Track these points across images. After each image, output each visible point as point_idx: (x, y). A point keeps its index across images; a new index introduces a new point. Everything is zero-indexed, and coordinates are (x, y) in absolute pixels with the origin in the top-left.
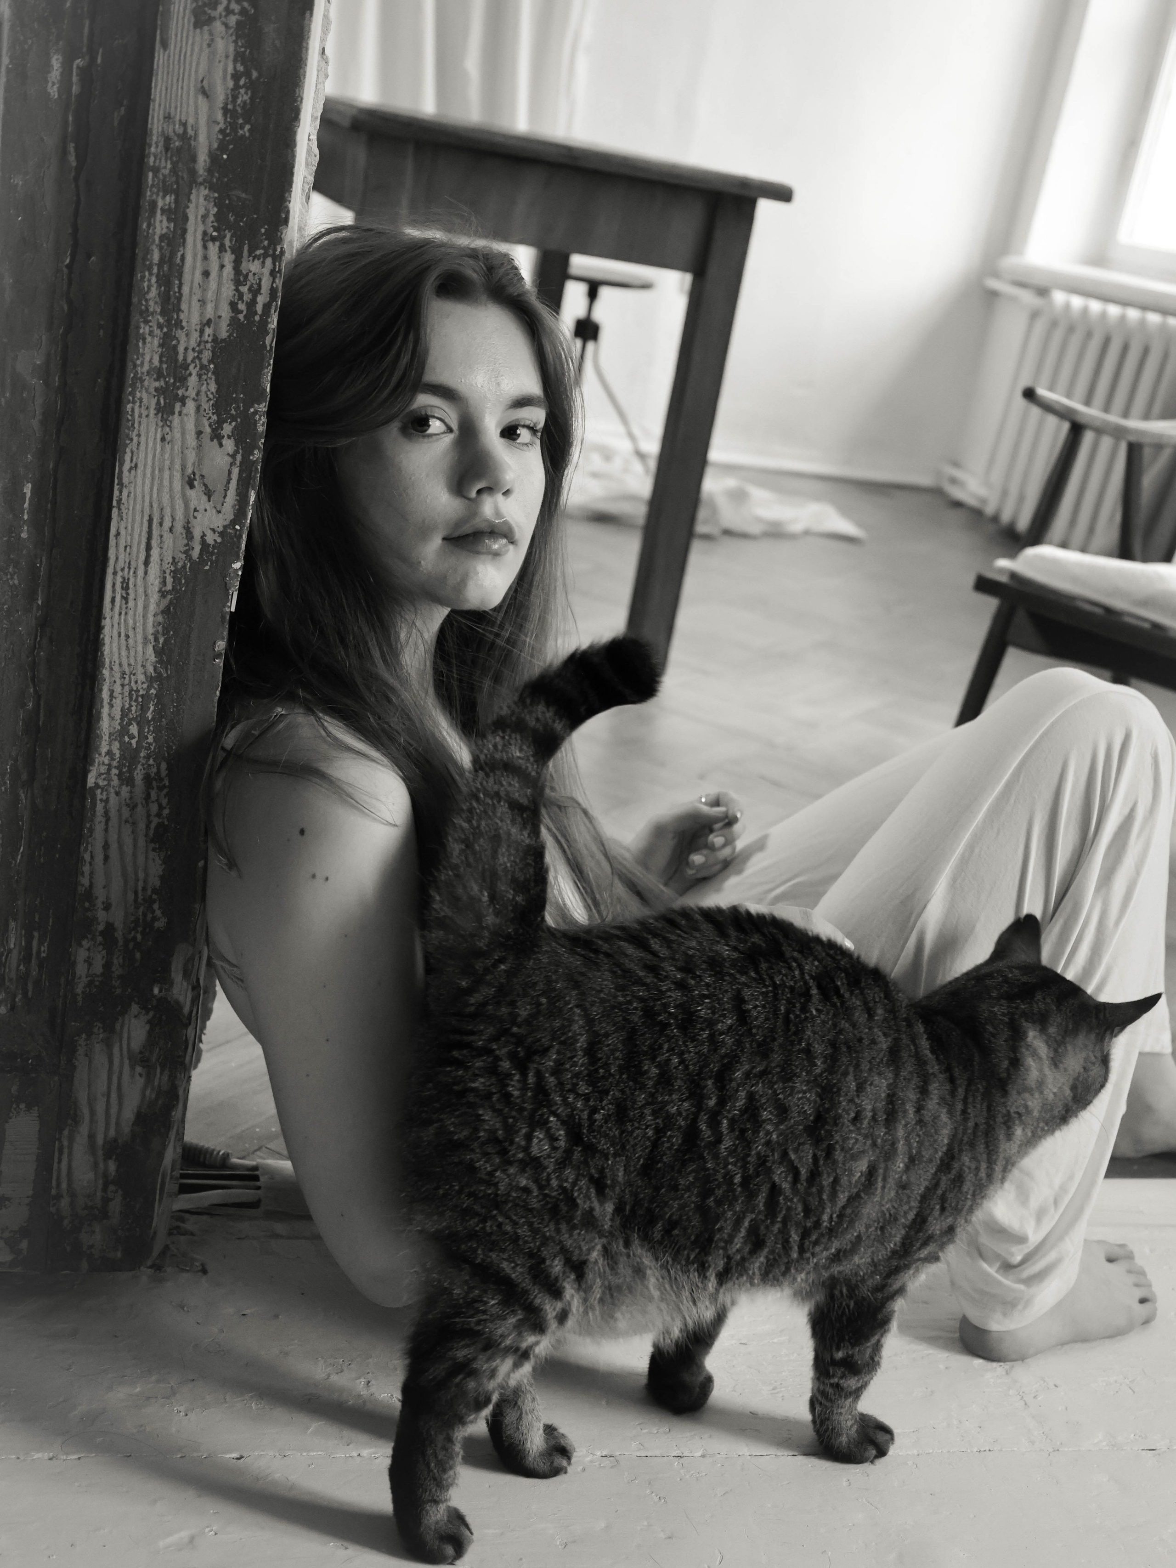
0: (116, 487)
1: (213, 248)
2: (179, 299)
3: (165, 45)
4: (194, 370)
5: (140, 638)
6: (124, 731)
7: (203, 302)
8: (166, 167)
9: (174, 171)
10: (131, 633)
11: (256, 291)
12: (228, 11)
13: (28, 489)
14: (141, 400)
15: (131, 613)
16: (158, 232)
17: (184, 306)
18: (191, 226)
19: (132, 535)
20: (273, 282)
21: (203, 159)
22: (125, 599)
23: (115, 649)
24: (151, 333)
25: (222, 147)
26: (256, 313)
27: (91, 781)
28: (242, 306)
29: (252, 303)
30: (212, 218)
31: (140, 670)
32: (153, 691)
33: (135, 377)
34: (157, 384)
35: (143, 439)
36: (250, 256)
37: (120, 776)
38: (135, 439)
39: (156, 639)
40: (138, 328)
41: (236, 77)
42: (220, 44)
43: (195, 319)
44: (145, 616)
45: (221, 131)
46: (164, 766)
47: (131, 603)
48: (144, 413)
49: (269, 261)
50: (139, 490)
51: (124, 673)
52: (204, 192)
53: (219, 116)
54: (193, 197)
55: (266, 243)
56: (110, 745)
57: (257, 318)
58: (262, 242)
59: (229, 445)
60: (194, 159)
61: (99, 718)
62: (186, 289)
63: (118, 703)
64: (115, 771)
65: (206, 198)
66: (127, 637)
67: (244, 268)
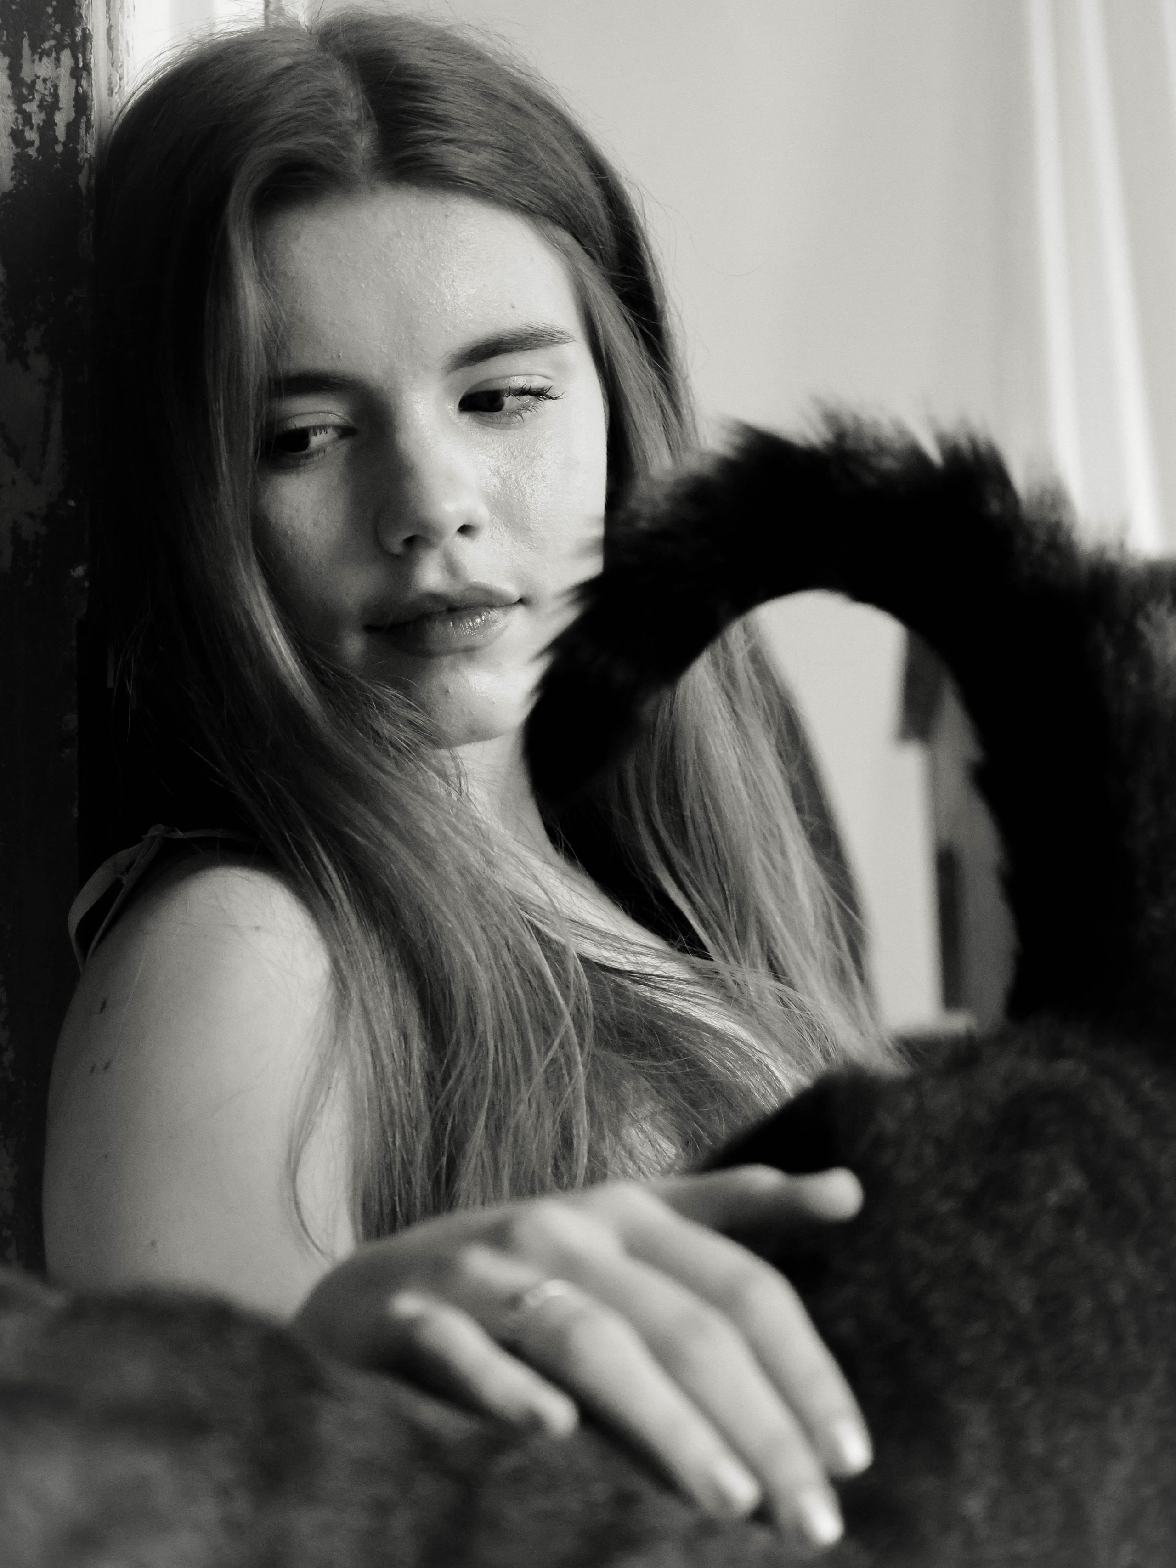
11: (50, 107)
20: (79, 84)
26: (56, 140)
28: (31, 135)
29: (49, 124)
36: (33, 53)
49: (66, 56)
55: (57, 28)
57: (59, 148)
58: (50, 27)
59: (40, 365)
67: (26, 74)
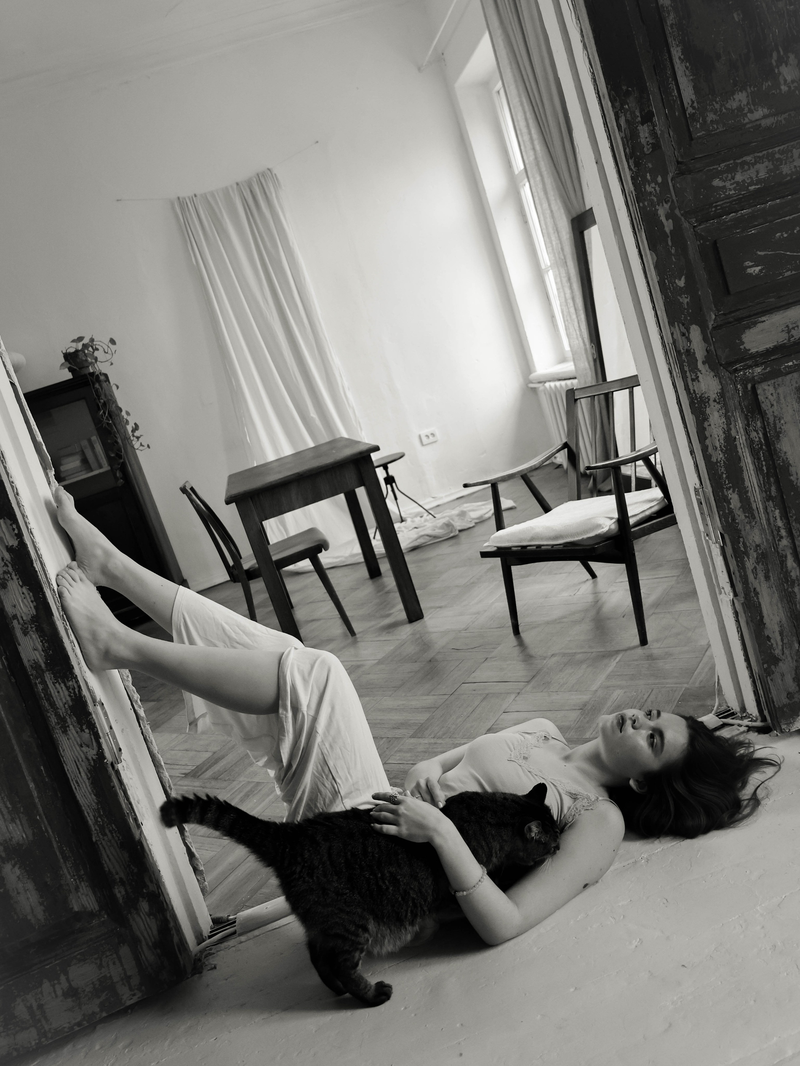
0: (61, 758)
1: (57, 685)
2: (54, 702)
3: (19, 645)
4: (67, 717)
5: (88, 794)
6: (96, 821)
7: (61, 699)
8: (34, 672)
9: (37, 672)
10: (85, 794)
11: (74, 689)
12: (32, 628)
13: (42, 768)
14: (57, 733)
15: (82, 789)
16: (40, 689)
17: (57, 703)
18: (48, 683)
19: (72, 768)
21: (43, 666)
22: (79, 786)
23: (83, 800)
24: (51, 714)
25: (47, 660)
27: (94, 840)
28: (72, 695)
29: (75, 692)
30: (53, 678)
31: (92, 802)
32: (100, 806)
33: (52, 728)
34: (59, 726)
35: (62, 742)
37: (102, 834)
38: (60, 743)
39: (93, 792)
40: (47, 715)
41: (41, 641)
42: (34, 636)
43: (61, 704)
44: (87, 787)
45: (45, 656)
46: (113, 825)
47: (81, 786)
48: (59, 735)
49: (74, 680)
50: (68, 755)
51: (88, 806)
52: (47, 673)
53: (43, 654)
54: (45, 675)
56: (94, 827)
58: (69, 676)
59: (87, 731)
60: (40, 666)
61: (87, 821)
62: (55, 699)
63: (91, 814)
64: (100, 834)
65: (49, 674)
66: (85, 795)
67: (68, 685)
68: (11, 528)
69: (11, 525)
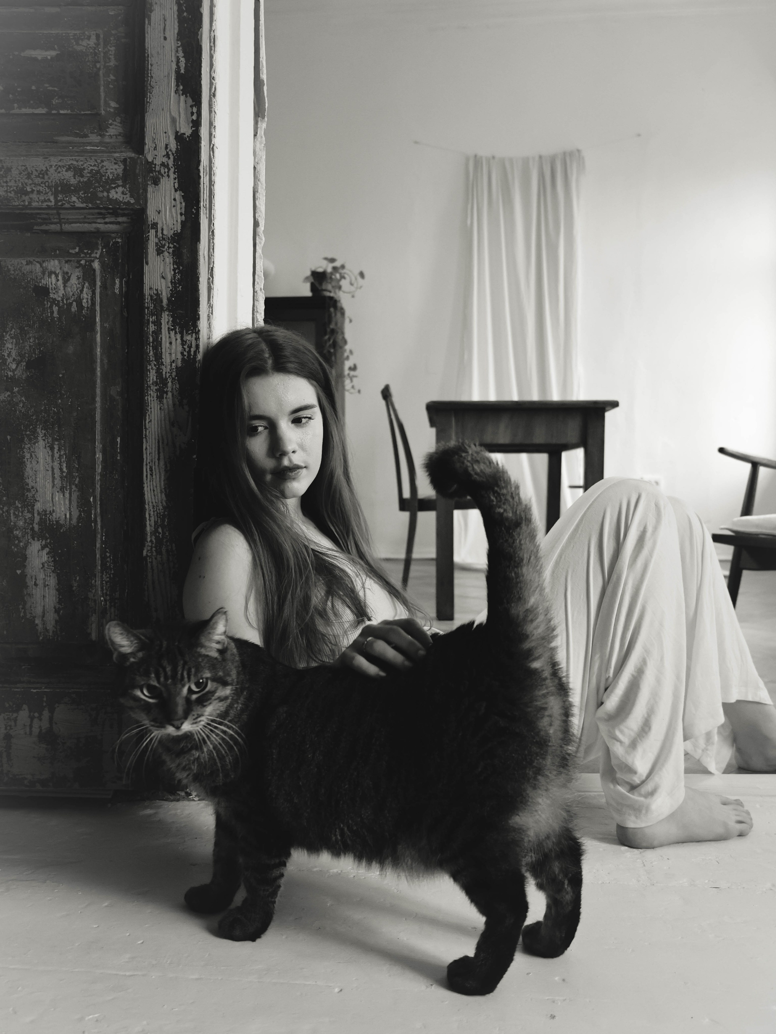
0: (144, 430)
1: (172, 333)
2: (161, 354)
3: (147, 263)
4: (169, 380)
5: (159, 491)
6: (156, 531)
7: (170, 354)
8: (152, 306)
9: (155, 307)
10: (155, 489)
11: (190, 347)
12: (169, 247)
13: (119, 440)
14: (150, 394)
15: (154, 480)
16: (151, 331)
17: (163, 357)
18: (163, 326)
19: (152, 449)
20: (197, 342)
21: (165, 301)
22: (152, 475)
23: (150, 496)
24: (152, 368)
25: (172, 296)
26: (191, 355)
27: (145, 553)
28: (185, 353)
29: (190, 351)
30: (171, 322)
31: (160, 504)
32: (166, 513)
33: (148, 387)
34: (156, 388)
35: (153, 410)
36: (186, 334)
37: (156, 551)
38: (150, 410)
39: (165, 491)
40: (147, 367)
41: (174, 270)
42: (167, 260)
43: (168, 361)
44: (160, 481)
45: (171, 290)
46: (174, 545)
47: (154, 477)
48: (152, 399)
49: (194, 335)
50: (153, 430)
51: (153, 506)
52: (167, 313)
53: (170, 286)
54: (163, 316)
55: (192, 328)
56: (151, 537)
57: (192, 357)
58: (190, 328)
59: (186, 408)
60: (162, 302)
61: (146, 526)
62: (163, 350)
63: (152, 519)
64: (154, 549)
65: (168, 315)
66: (154, 491)
67: (185, 339)
68: (190, 110)
69: (192, 106)
